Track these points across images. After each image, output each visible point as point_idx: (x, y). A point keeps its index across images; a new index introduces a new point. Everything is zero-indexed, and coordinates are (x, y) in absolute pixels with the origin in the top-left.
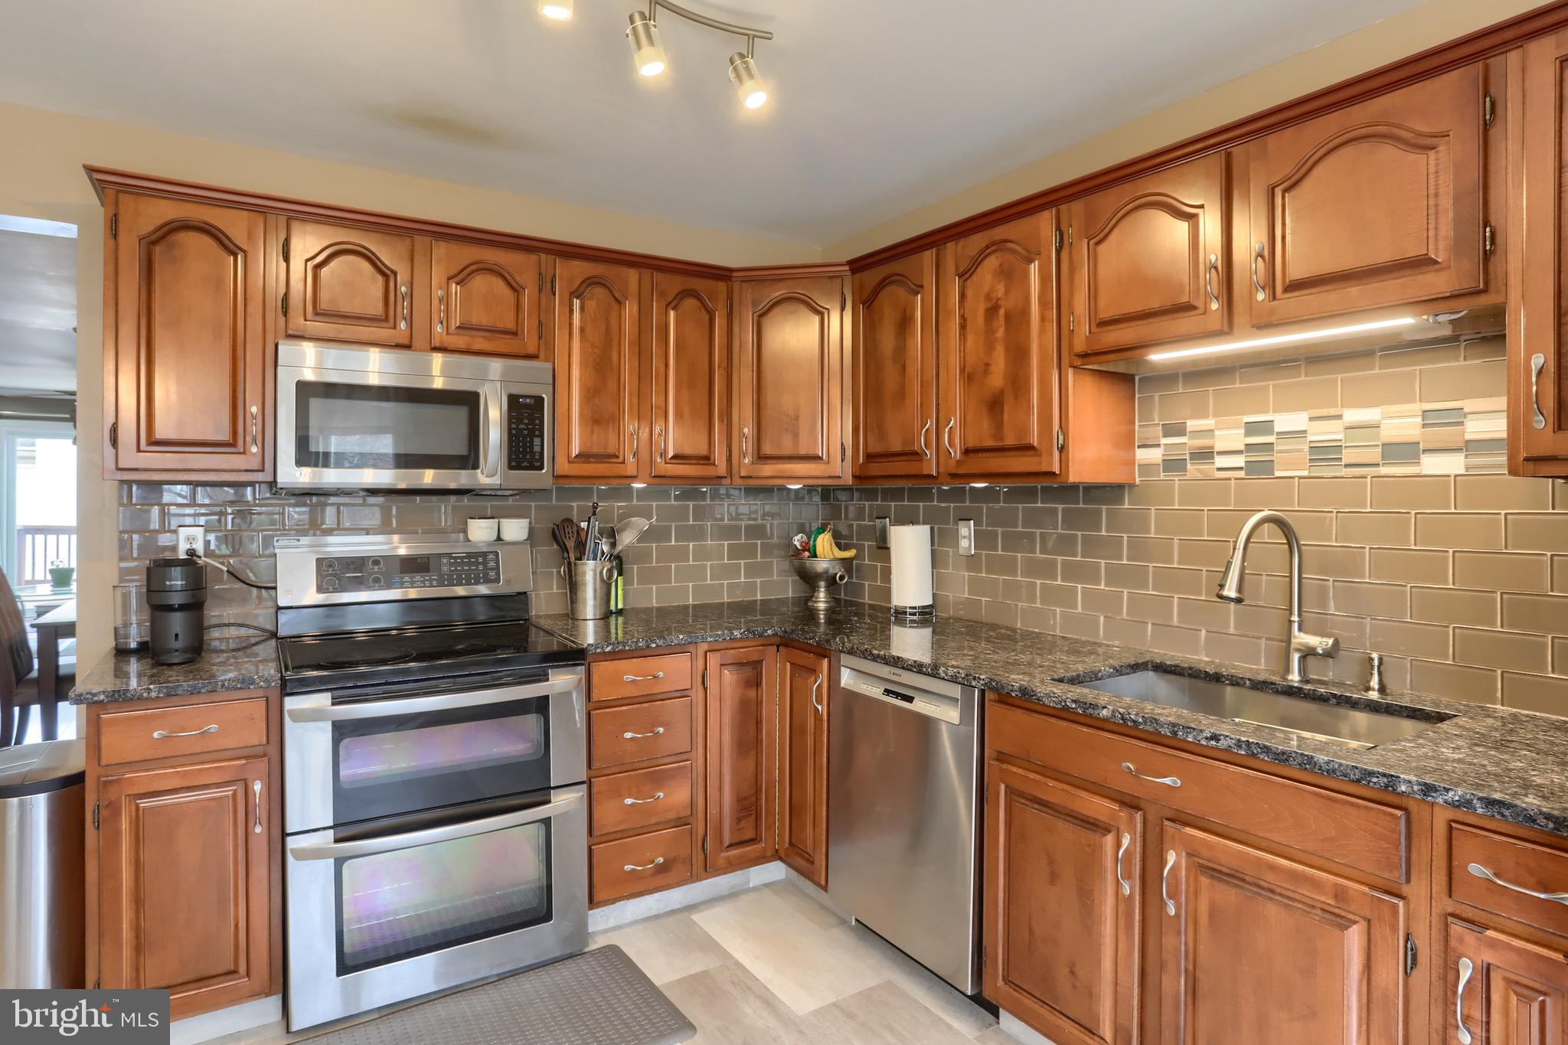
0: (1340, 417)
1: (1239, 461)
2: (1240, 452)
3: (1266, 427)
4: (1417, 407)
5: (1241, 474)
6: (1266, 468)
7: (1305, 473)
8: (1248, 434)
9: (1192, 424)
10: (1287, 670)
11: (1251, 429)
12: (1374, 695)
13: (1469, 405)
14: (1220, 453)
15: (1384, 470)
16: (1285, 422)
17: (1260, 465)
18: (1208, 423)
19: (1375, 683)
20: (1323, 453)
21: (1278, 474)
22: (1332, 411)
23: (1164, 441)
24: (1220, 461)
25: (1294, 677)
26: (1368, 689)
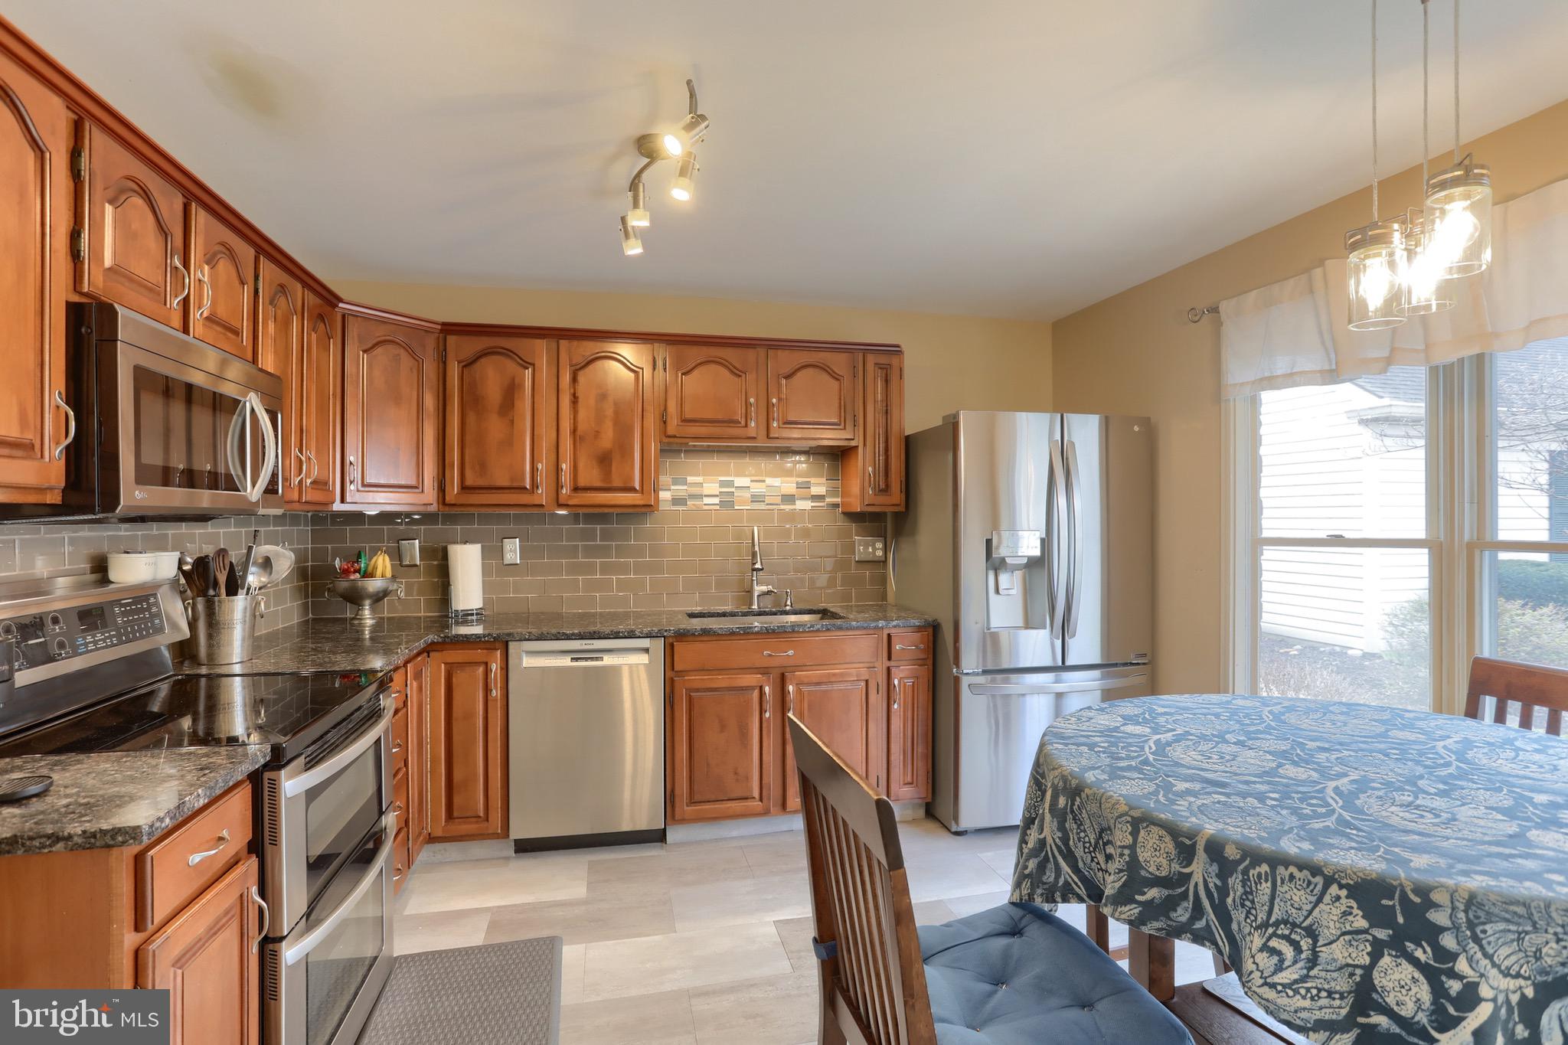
0: (764, 481)
1: (716, 500)
2: (717, 496)
3: (730, 484)
4: (795, 479)
5: (718, 507)
6: (731, 504)
7: (749, 508)
8: (720, 487)
9: (690, 479)
10: (751, 604)
11: (723, 484)
12: (788, 608)
13: (813, 480)
14: (706, 496)
15: (782, 507)
16: (740, 481)
17: (727, 503)
18: (699, 479)
19: (789, 603)
20: (756, 499)
21: (736, 508)
22: (761, 478)
23: (673, 487)
24: (707, 500)
25: (755, 607)
26: (786, 606)
